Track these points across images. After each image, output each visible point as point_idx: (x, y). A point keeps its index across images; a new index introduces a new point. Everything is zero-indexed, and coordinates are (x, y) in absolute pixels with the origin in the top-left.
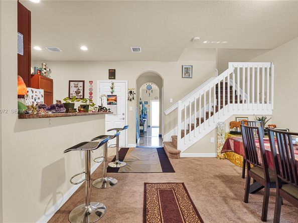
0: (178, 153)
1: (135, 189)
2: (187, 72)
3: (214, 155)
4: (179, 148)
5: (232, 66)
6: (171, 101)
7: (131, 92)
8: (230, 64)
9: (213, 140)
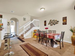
0: (24, 38)
1: (18, 47)
2: (24, 19)
3: (31, 37)
4: (24, 37)
5: (34, 20)
6: (21, 26)
7: (8, 23)
8: (34, 19)
9: (31, 34)
